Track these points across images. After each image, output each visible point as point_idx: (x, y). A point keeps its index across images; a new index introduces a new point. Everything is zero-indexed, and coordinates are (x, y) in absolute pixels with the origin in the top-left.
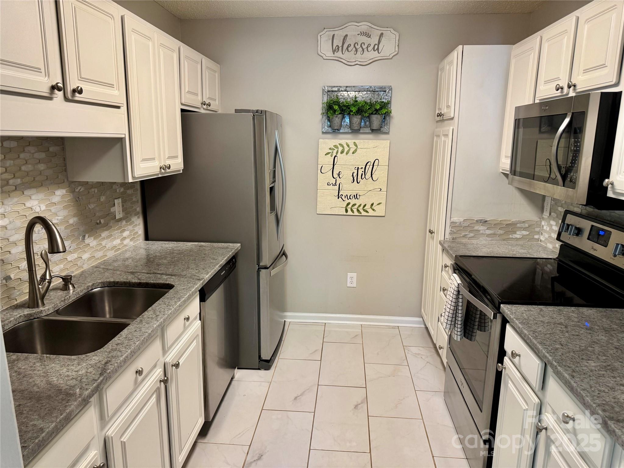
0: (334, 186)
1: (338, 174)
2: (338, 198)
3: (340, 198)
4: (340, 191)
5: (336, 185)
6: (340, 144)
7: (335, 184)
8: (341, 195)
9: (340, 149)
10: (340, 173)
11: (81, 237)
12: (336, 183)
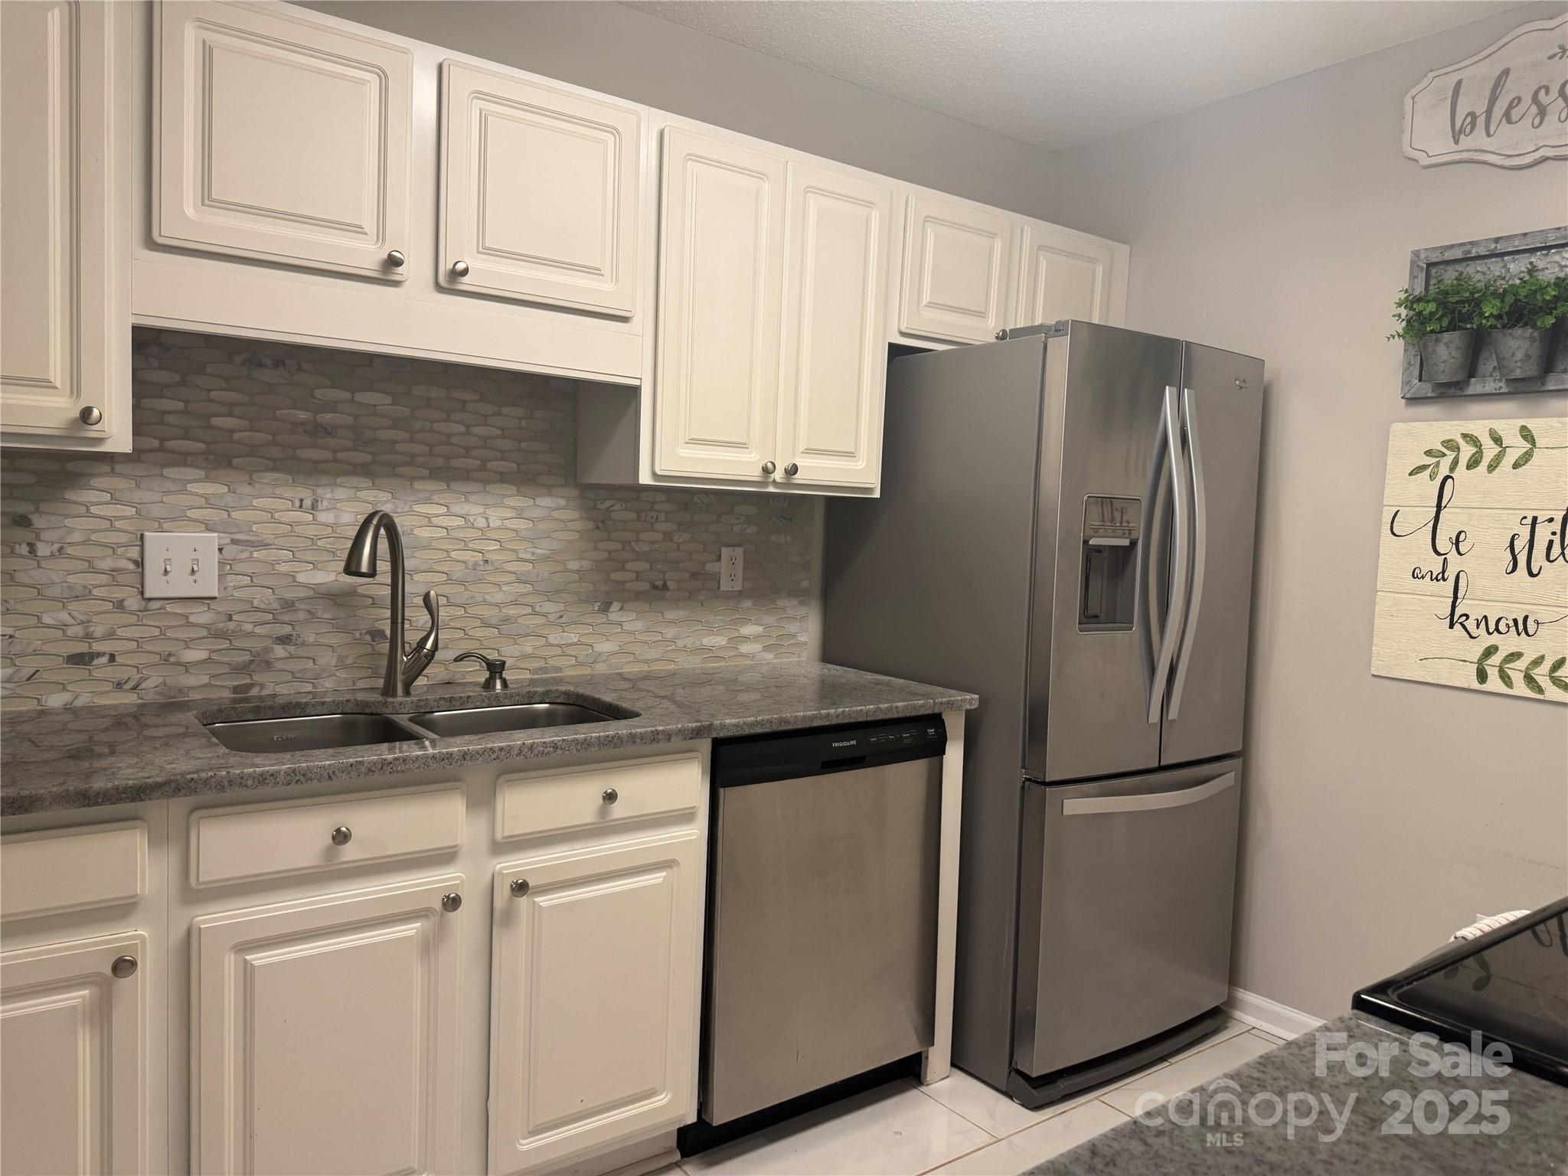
0: (1438, 581)
1: (1454, 539)
2: (1451, 626)
3: (1457, 626)
4: (1459, 601)
5: (1444, 580)
6: (1465, 436)
7: (1440, 576)
8: (1461, 616)
9: (1467, 451)
10: (1462, 536)
11: (599, 604)
12: (1443, 572)
